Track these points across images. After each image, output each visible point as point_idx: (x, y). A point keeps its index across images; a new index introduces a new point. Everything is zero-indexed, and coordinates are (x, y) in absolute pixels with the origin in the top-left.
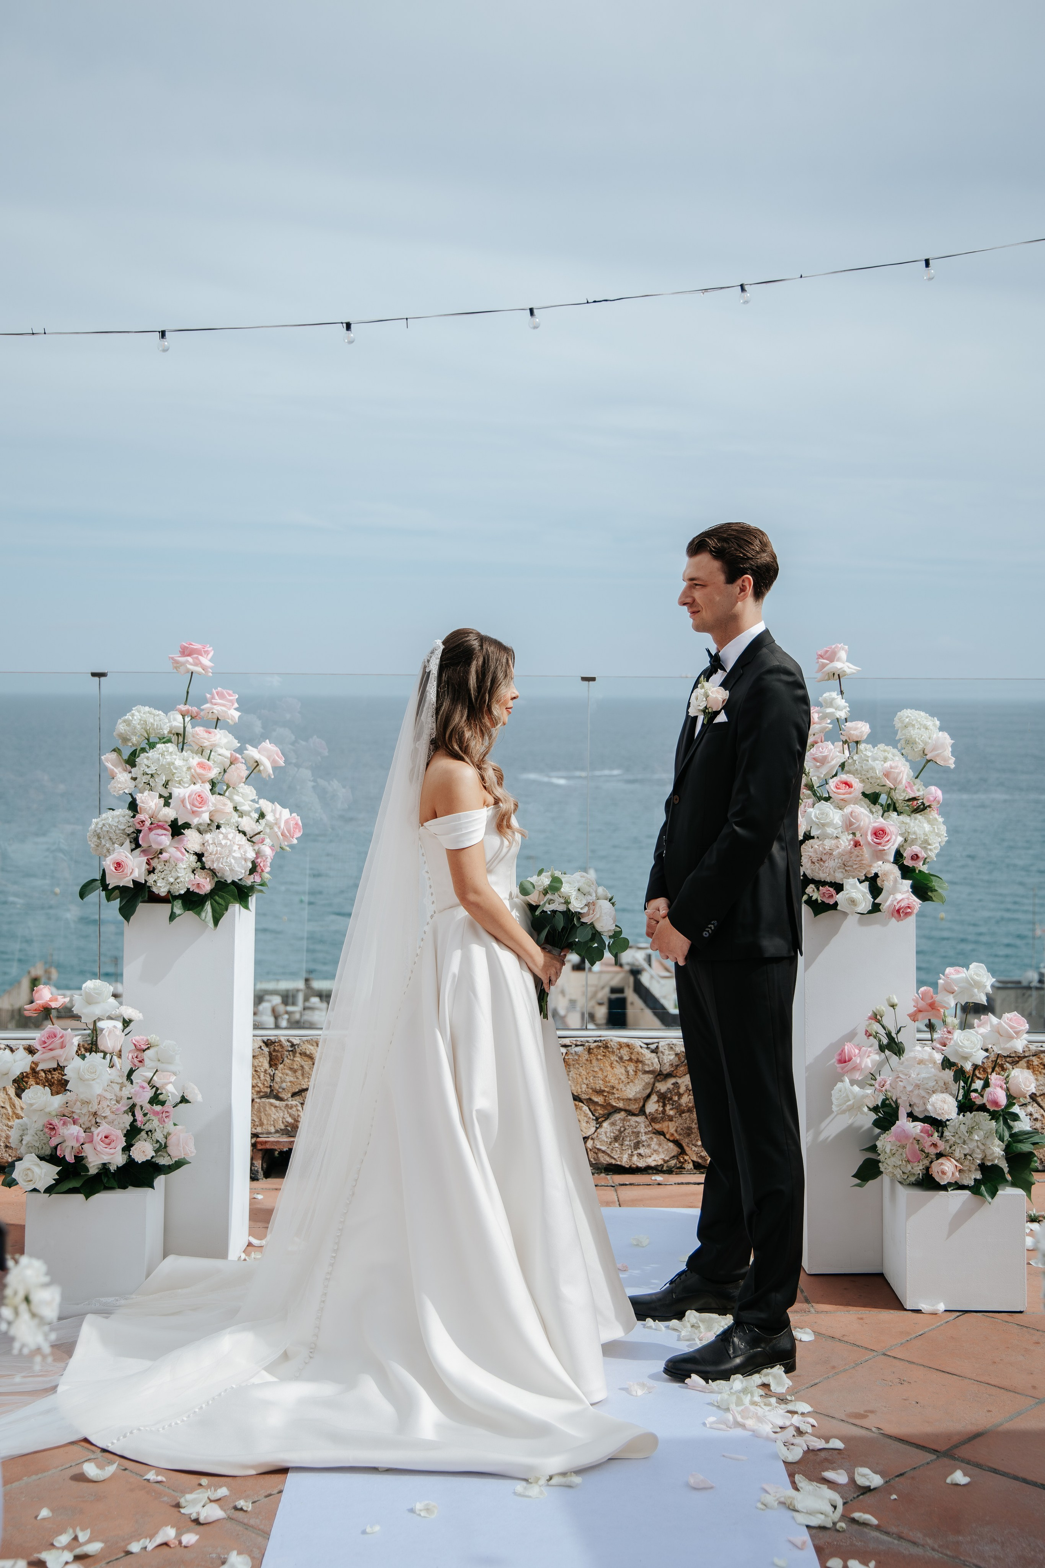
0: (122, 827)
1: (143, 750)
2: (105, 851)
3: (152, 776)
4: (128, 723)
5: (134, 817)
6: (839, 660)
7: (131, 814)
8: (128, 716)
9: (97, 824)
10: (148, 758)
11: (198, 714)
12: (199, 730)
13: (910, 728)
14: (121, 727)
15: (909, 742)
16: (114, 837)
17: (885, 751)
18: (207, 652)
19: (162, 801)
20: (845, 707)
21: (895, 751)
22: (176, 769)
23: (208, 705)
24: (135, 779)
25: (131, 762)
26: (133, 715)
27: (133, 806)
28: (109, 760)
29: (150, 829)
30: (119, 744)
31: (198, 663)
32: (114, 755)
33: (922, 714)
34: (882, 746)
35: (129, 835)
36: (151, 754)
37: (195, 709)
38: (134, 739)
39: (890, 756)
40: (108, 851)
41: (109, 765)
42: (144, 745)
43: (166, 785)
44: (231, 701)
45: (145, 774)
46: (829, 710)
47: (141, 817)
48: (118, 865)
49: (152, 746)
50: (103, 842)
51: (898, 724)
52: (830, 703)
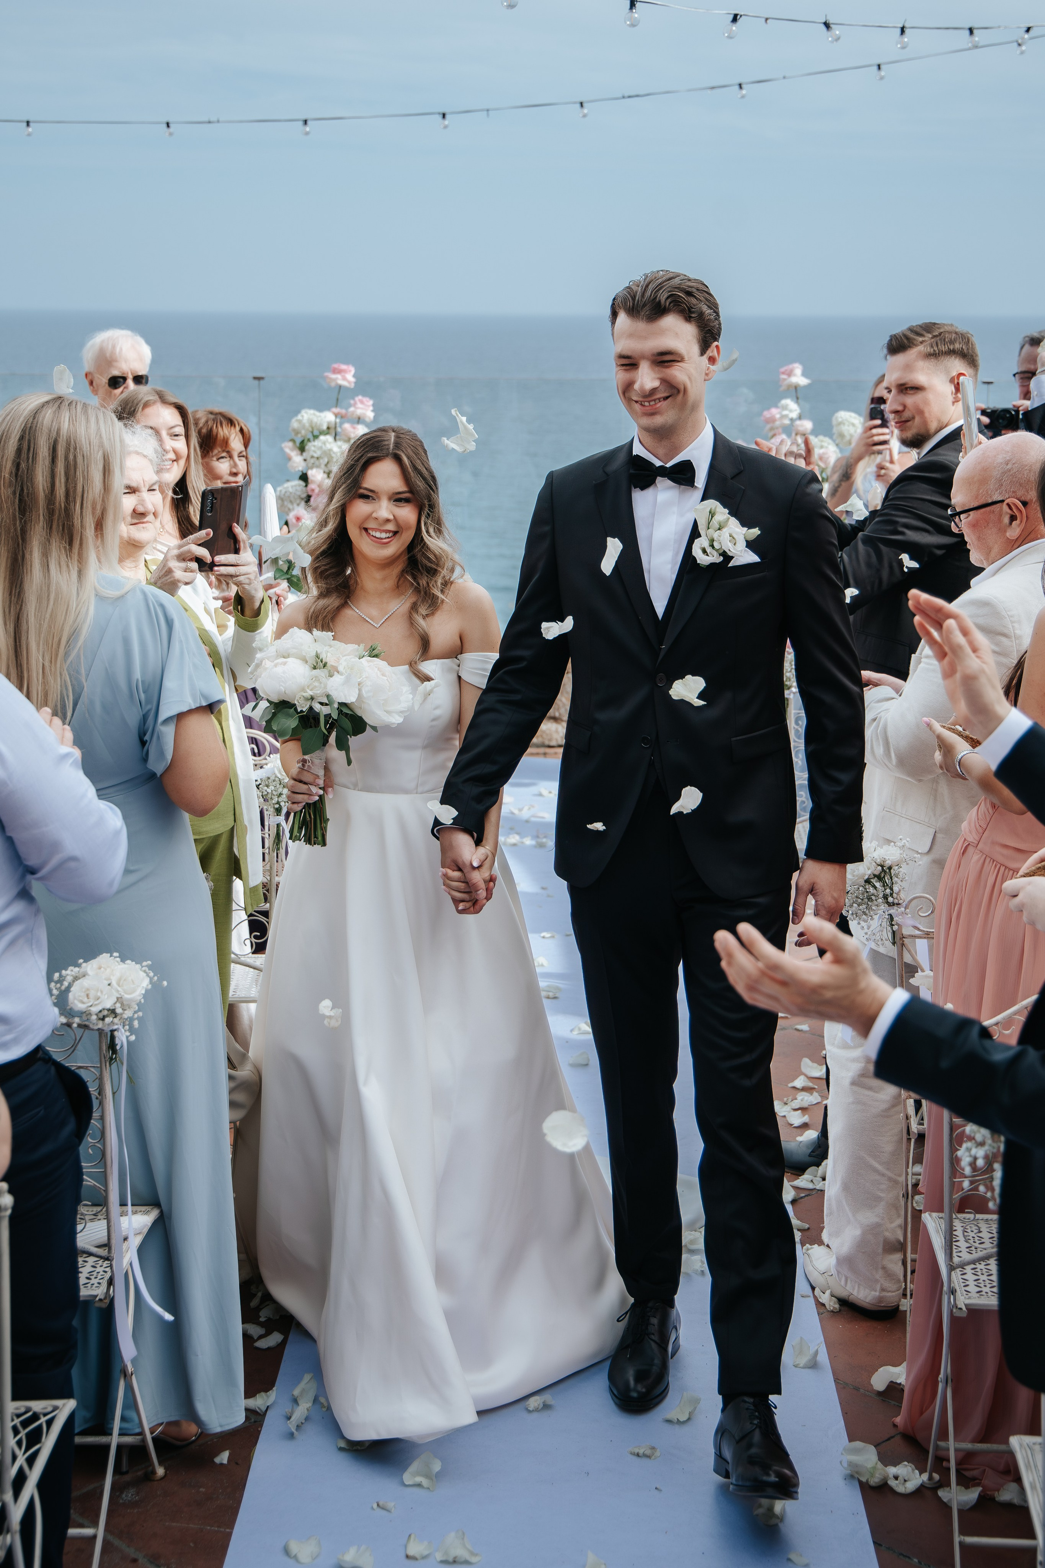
0: (299, 493)
1: (309, 440)
2: (287, 509)
3: (318, 458)
4: (300, 421)
5: (306, 486)
6: (795, 375)
7: (302, 483)
8: (299, 417)
9: (281, 491)
10: (314, 446)
11: (346, 414)
12: (347, 426)
13: (842, 426)
14: (295, 424)
15: (841, 435)
16: (292, 499)
17: (822, 441)
18: (350, 371)
19: (326, 476)
20: (796, 410)
21: (830, 441)
22: (334, 453)
23: (352, 409)
24: (305, 460)
25: (302, 448)
26: (303, 416)
27: (304, 477)
28: (288, 448)
29: (318, 495)
30: (293, 436)
31: (345, 379)
32: (290, 444)
33: (853, 415)
34: (821, 437)
35: (302, 499)
36: (317, 443)
37: (343, 411)
38: (303, 432)
39: (825, 444)
40: (289, 509)
41: (287, 450)
42: (310, 436)
43: (326, 465)
44: (369, 406)
45: (312, 457)
46: (785, 412)
47: (311, 486)
48: (298, 519)
49: (316, 437)
50: (286, 503)
51: (834, 422)
52: (785, 408)
